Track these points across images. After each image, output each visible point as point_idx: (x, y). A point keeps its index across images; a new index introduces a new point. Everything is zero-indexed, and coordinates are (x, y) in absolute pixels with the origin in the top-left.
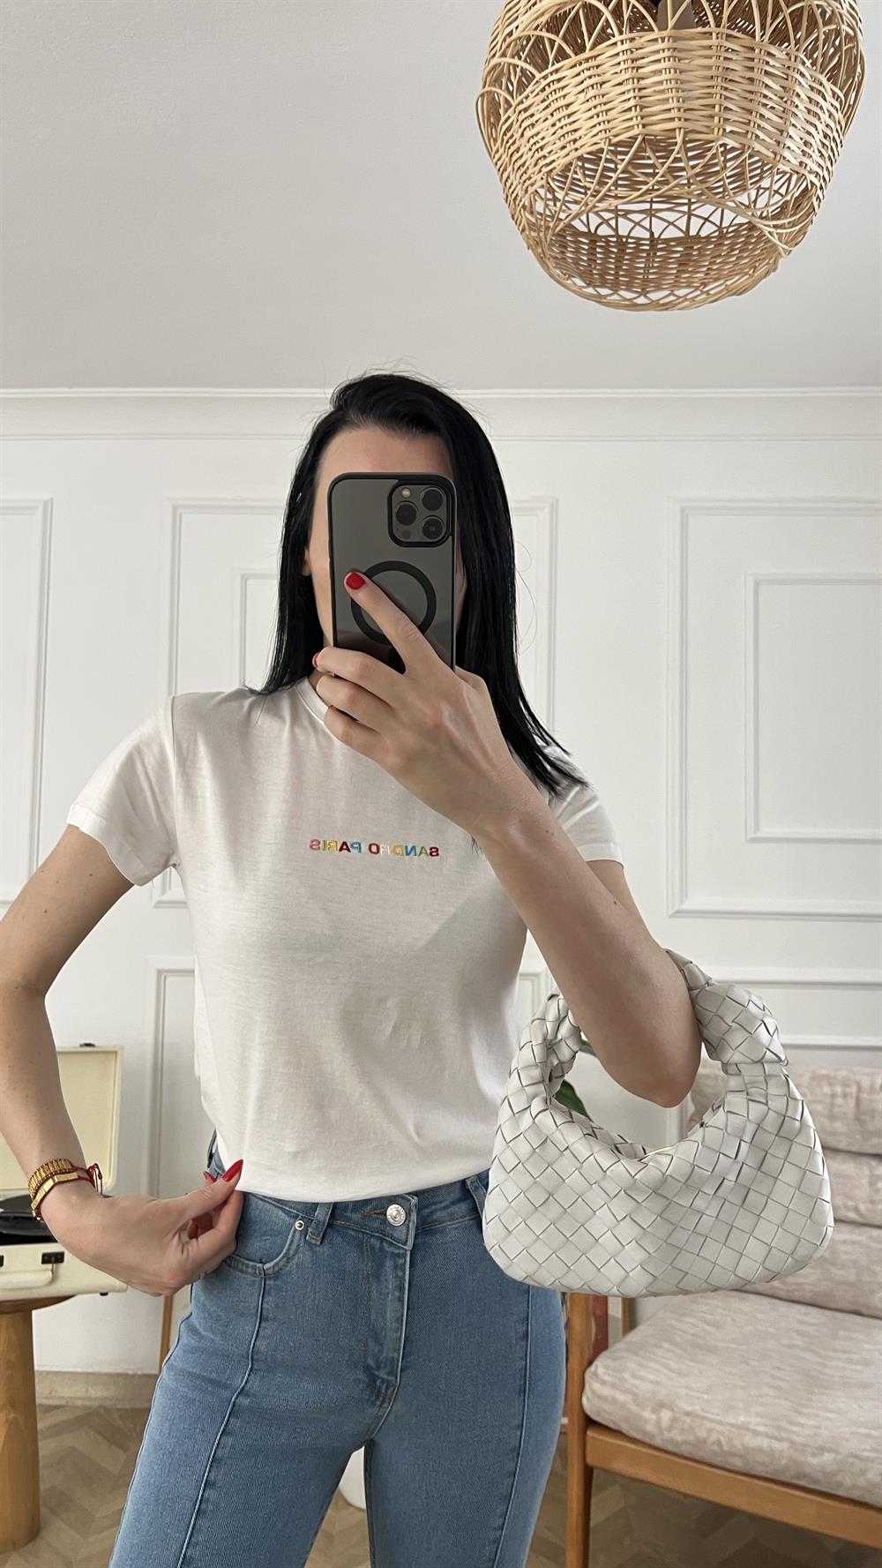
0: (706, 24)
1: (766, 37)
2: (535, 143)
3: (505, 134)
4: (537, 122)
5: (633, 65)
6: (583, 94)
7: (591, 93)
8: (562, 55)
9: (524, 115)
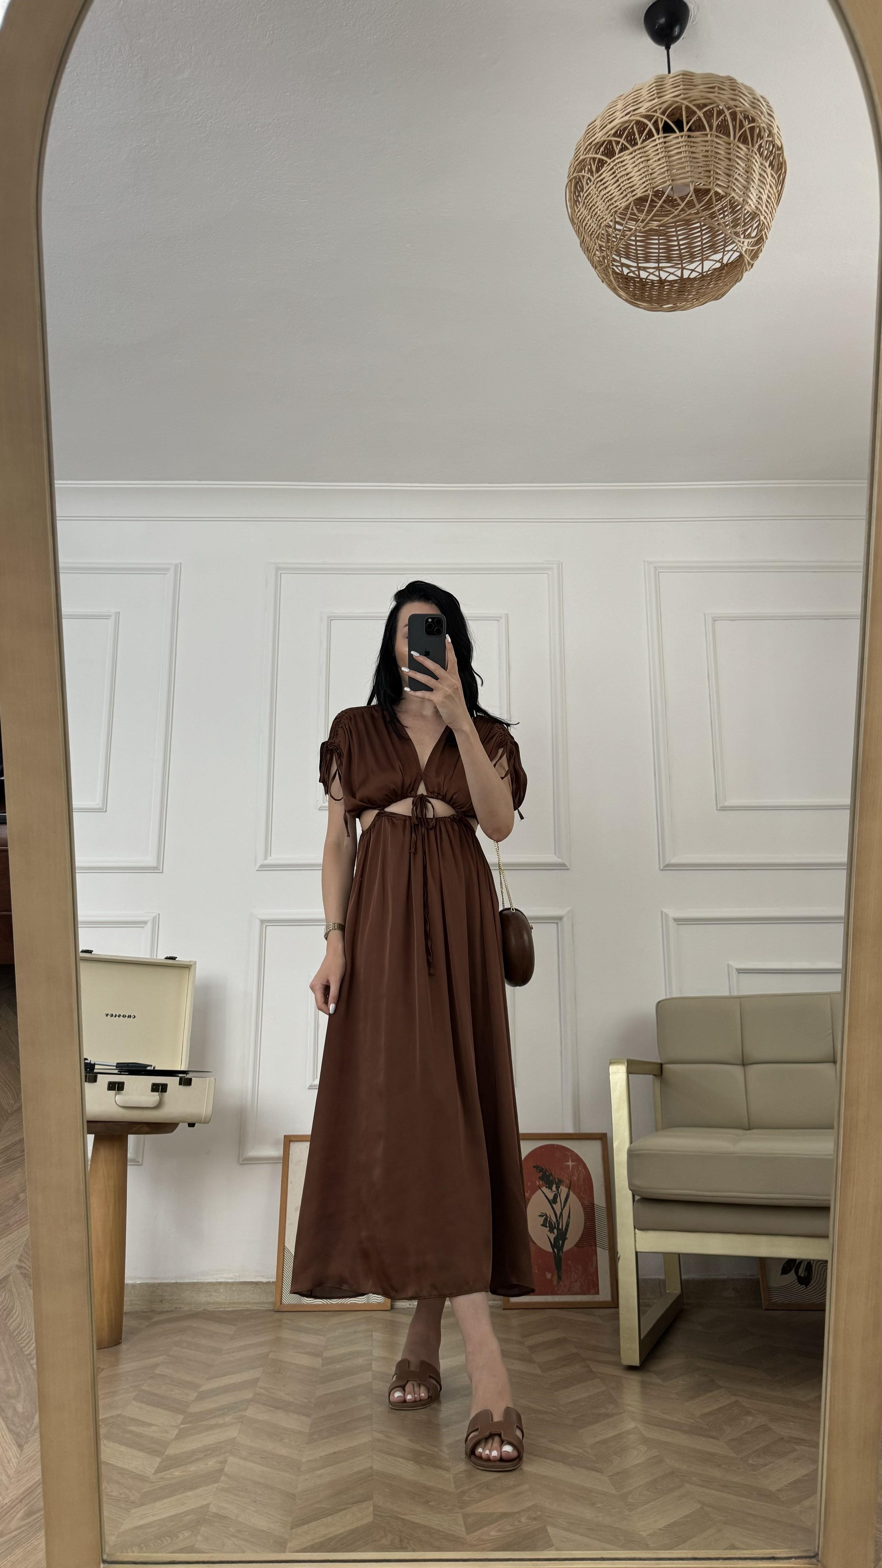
0: (705, 130)
1: (737, 139)
2: (607, 198)
3: (586, 198)
4: (607, 186)
5: (665, 150)
6: (637, 167)
7: (642, 165)
8: (624, 149)
9: (599, 184)
